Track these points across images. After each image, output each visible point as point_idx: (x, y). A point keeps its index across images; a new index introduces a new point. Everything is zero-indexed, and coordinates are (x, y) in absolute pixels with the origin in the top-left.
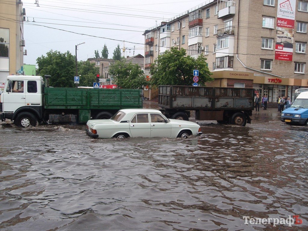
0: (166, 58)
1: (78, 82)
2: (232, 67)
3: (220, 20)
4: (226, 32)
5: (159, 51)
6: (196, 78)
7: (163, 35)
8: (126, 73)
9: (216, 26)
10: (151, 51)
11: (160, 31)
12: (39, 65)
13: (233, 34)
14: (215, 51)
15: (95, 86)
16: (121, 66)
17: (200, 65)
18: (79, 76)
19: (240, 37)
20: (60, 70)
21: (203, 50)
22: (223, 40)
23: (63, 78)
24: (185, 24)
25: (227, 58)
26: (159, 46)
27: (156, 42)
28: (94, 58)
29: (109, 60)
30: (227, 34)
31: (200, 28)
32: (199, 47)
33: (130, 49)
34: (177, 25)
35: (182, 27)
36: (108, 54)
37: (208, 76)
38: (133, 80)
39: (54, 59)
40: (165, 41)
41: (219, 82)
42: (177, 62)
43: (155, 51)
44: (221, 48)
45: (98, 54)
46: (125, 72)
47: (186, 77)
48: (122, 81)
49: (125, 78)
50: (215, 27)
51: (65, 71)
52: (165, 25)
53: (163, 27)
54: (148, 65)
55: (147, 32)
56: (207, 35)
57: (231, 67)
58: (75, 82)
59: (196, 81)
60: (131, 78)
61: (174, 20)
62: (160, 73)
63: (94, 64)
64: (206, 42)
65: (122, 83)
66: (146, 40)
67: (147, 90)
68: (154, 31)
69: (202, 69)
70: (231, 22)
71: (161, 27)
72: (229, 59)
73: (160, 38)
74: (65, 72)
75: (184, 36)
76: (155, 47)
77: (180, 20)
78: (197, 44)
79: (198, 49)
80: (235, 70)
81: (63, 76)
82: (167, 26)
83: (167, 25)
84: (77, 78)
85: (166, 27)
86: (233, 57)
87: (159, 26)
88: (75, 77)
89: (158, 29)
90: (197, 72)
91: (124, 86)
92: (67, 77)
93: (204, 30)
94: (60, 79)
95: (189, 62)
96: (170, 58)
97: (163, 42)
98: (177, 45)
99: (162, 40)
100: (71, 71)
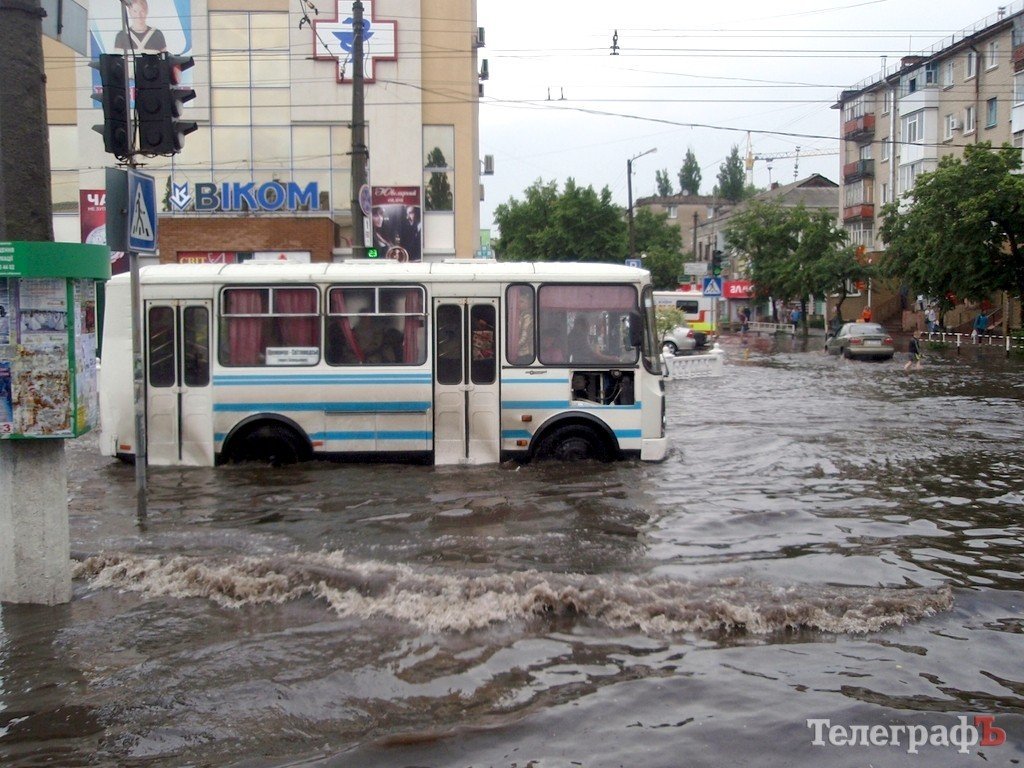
0: (946, 184)
5: (896, 158)
7: (910, 103)
8: (784, 241)
10: (864, 162)
11: (899, 92)
12: (503, 229)
16: (765, 217)
18: (640, 258)
20: (577, 241)
24: (997, 57)
26: (894, 142)
27: (885, 128)
28: (655, 195)
29: (706, 200)
33: (771, 160)
34: (966, 64)
35: (984, 68)
36: (700, 179)
38: (814, 265)
39: (556, 208)
40: (921, 121)
42: (989, 194)
43: (878, 161)
45: (667, 181)
46: (782, 237)
47: (1020, 246)
48: (774, 267)
49: (781, 258)
51: (592, 244)
52: (917, 66)
53: (911, 76)
54: (857, 211)
55: (848, 96)
60: (803, 257)
61: (954, 45)
62: (917, 237)
65: (774, 275)
66: (846, 125)
67: (859, 294)
68: (875, 89)
71: (903, 75)
73: (902, 112)
74: (593, 248)
75: (992, 101)
76: (878, 146)
77: (974, 44)
82: (928, 68)
83: (924, 68)
84: (632, 264)
85: (920, 75)
87: (893, 72)
89: (892, 82)
91: (782, 283)
96: (959, 180)
97: (912, 127)
98: (966, 132)
99: (908, 122)
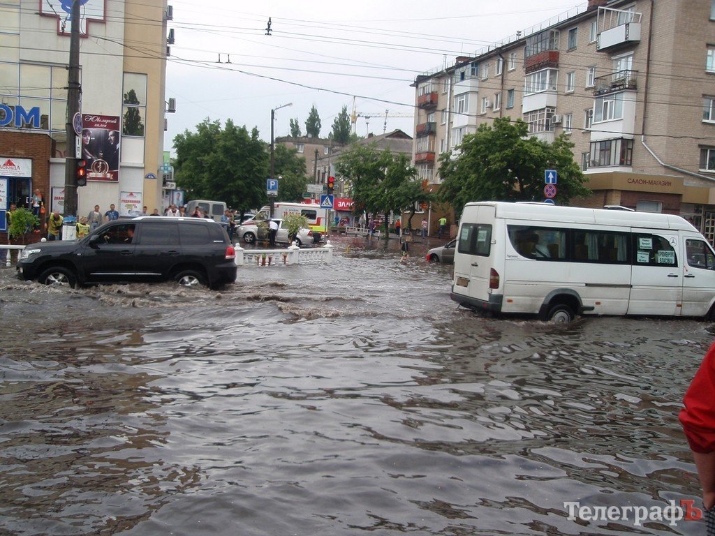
0: (482, 143)
1: (276, 193)
2: (630, 165)
3: (602, 53)
4: (617, 82)
5: (451, 123)
6: (550, 187)
7: (461, 87)
8: (375, 173)
9: (592, 68)
10: (430, 124)
11: (454, 79)
12: (179, 152)
13: (633, 87)
14: (587, 127)
15: (324, 202)
16: (363, 156)
17: (559, 158)
18: (278, 179)
19: (652, 98)
20: (233, 164)
21: (557, 124)
22: (609, 101)
23: (240, 182)
24: (515, 63)
25: (619, 142)
26: (450, 112)
27: (443, 102)
28: (289, 136)
29: (324, 142)
30: (618, 87)
31: (552, 73)
32: (549, 116)
33: (369, 117)
34: (496, 65)
35: (507, 69)
36: (320, 126)
37: (578, 185)
38: (394, 191)
39: (219, 140)
40: (467, 100)
41: (603, 197)
42: (508, 151)
43: (439, 124)
44: (605, 118)
45: (297, 126)
46: (374, 170)
47: (525, 186)
48: (368, 190)
49: (373, 185)
50: (589, 73)
51: (244, 167)
52: (465, 64)
53: (461, 70)
54: (424, 156)
55: (421, 79)
56: (569, 89)
57: (627, 165)
58: (269, 193)
59: (550, 195)
60: (387, 185)
61: (489, 52)
62: (462, 176)
63: (296, 151)
64: (567, 104)
65: (368, 196)
66: (419, 98)
67: (423, 212)
68: (439, 76)
69: (563, 169)
70: (630, 59)
71: (457, 68)
72: (623, 145)
73: (455, 93)
74: (244, 170)
75: (511, 91)
76: (439, 114)
77: (502, 53)
78: (544, 109)
79: (547, 121)
80: (637, 172)
81: (239, 178)
82: (472, 66)
83: (470, 65)
84: (272, 183)
85: (468, 69)
86: (633, 140)
87: (450, 66)
88: (269, 182)
89: (450, 72)
90: (553, 174)
91: (373, 202)
92: (249, 181)
93: (562, 76)
94: (231, 184)
95: (536, 152)
96: (490, 141)
97: (461, 103)
98: (495, 110)
99: (459, 100)
100: (258, 167)
